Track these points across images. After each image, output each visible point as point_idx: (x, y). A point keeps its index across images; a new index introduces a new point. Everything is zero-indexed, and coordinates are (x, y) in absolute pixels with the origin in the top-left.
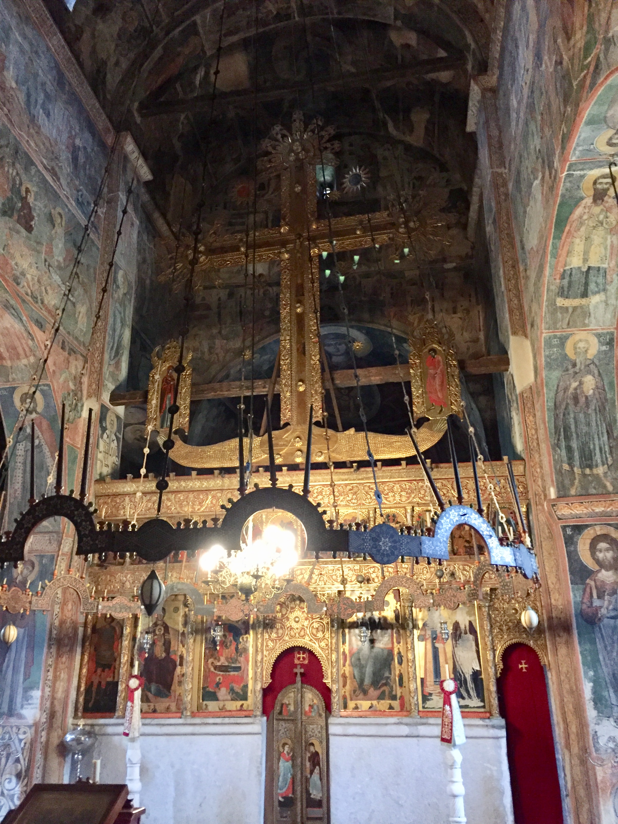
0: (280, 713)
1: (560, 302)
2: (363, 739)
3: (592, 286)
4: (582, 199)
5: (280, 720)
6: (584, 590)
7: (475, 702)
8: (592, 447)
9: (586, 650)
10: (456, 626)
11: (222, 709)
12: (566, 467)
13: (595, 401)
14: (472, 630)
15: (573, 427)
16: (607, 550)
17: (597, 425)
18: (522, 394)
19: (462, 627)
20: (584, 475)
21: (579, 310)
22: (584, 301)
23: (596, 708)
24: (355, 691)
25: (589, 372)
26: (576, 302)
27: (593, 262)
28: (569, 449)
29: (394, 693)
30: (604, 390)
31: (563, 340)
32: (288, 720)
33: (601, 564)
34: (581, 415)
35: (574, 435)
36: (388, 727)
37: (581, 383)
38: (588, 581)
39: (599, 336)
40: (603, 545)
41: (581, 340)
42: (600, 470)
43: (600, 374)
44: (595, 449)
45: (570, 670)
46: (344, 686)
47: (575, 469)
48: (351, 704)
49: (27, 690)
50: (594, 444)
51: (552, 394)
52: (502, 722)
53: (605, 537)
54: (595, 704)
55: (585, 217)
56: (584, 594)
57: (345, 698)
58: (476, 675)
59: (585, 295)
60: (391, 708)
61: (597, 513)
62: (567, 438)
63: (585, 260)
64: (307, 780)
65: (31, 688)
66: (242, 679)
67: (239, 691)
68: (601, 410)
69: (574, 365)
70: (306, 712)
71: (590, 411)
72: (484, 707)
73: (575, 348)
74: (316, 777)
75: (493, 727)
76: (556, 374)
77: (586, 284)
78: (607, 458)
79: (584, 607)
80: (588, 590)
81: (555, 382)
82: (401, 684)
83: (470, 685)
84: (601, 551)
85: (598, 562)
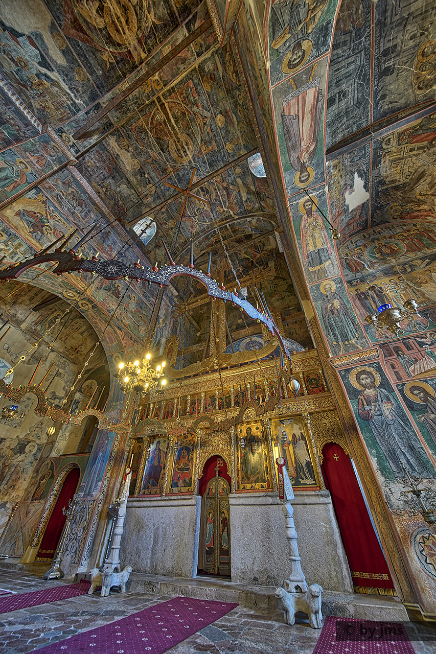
0: (208, 494)
1: (311, 269)
2: (247, 507)
3: (323, 258)
4: (302, 216)
5: (208, 498)
6: (358, 402)
7: (310, 481)
8: (346, 331)
9: (367, 437)
10: (294, 436)
11: (180, 492)
12: (335, 343)
13: (342, 310)
14: (303, 438)
15: (334, 324)
16: (367, 378)
17: (346, 321)
18: (310, 321)
19: (297, 437)
20: (346, 345)
21: (321, 271)
22: (322, 266)
23: (383, 475)
24: (243, 478)
25: (335, 298)
26: (318, 267)
27: (319, 246)
28: (335, 335)
29: (264, 478)
30: (345, 304)
31: (318, 287)
32: (212, 498)
33: (365, 387)
34: (337, 318)
35: (336, 328)
36: (260, 499)
37: (333, 304)
38: (359, 396)
39: (334, 280)
40: (363, 376)
41: (326, 285)
42: (353, 341)
43: (340, 298)
44: (348, 332)
45: (362, 454)
46: (238, 475)
47: (340, 343)
48: (241, 487)
49: (97, 482)
50: (347, 330)
51: (320, 312)
52: (328, 492)
53: (364, 372)
54: (382, 472)
55: (307, 225)
56: (358, 404)
57: (238, 482)
58: (308, 463)
59: (321, 263)
60: (262, 487)
61: (356, 360)
62: (332, 330)
63: (315, 247)
64: (220, 536)
65: (99, 481)
66: (190, 474)
67: (188, 481)
68: (346, 314)
69: (327, 297)
70: (220, 493)
71: (341, 316)
72: (316, 484)
73: (325, 289)
74: (225, 534)
75: (322, 496)
76: (319, 303)
77: (320, 258)
78: (355, 335)
79: (360, 411)
80: (360, 401)
81: (320, 306)
82: (267, 473)
83: (306, 470)
84: (363, 380)
85: (362, 385)
